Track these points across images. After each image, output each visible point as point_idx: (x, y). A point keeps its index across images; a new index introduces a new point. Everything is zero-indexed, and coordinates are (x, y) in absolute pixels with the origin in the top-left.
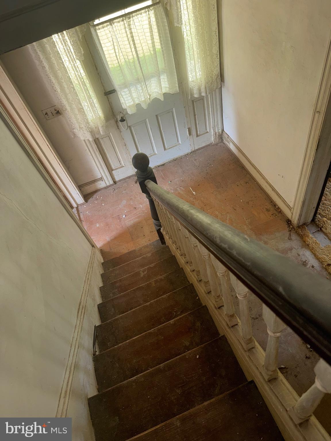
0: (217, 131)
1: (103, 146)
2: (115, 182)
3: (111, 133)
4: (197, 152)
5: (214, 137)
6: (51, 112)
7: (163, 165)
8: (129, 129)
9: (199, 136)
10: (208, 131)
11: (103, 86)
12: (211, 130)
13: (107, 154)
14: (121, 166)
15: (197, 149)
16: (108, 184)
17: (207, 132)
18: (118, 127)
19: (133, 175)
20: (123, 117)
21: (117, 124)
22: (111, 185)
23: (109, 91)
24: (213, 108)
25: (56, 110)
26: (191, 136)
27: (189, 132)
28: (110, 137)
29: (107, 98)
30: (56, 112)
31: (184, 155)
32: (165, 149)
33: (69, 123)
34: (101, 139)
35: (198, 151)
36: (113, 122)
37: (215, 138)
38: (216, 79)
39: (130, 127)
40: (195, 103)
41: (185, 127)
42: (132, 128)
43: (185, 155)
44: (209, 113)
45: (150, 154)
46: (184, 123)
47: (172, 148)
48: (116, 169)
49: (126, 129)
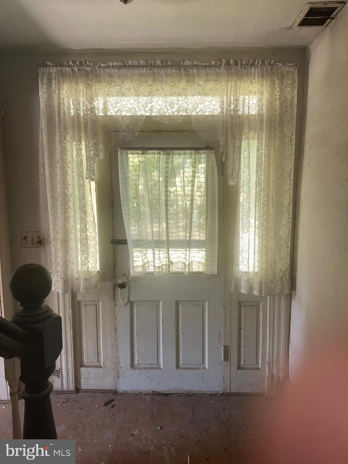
0: (275, 373)
1: (83, 318)
2: (78, 390)
3: (100, 302)
4: (233, 397)
5: (268, 382)
6: (32, 239)
7: (167, 395)
8: (129, 305)
9: (242, 369)
10: (260, 366)
11: (113, 230)
12: (265, 368)
13: (84, 334)
14: (97, 364)
15: (234, 393)
16: (65, 388)
17: (258, 369)
18: (114, 296)
19: (111, 390)
20: (127, 283)
21: (114, 291)
22: (68, 391)
23: (120, 240)
24: (273, 328)
25: (39, 238)
26: (227, 362)
27: (224, 352)
28: (98, 307)
29: (114, 248)
30: (39, 241)
31: (208, 394)
32: (178, 367)
33: (49, 262)
34: (83, 305)
35: (235, 397)
36: (109, 285)
37: (270, 384)
38: (282, 278)
39: (131, 304)
40: (243, 307)
41: (219, 342)
42: (135, 307)
43: (211, 394)
44: (266, 336)
45: (151, 364)
46: (220, 334)
47: (189, 369)
48: (89, 366)
49: (125, 303)
